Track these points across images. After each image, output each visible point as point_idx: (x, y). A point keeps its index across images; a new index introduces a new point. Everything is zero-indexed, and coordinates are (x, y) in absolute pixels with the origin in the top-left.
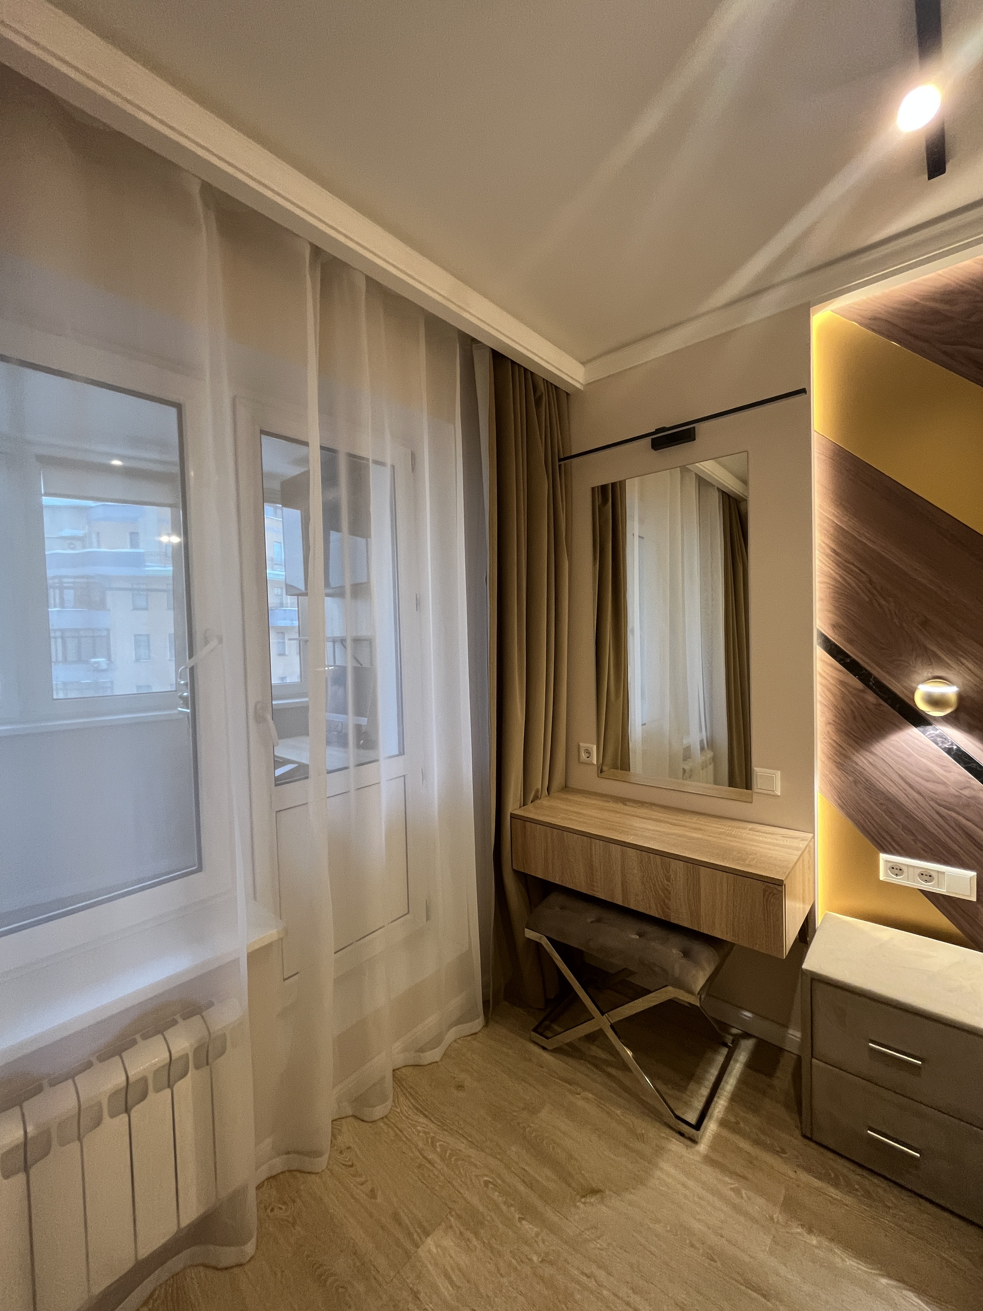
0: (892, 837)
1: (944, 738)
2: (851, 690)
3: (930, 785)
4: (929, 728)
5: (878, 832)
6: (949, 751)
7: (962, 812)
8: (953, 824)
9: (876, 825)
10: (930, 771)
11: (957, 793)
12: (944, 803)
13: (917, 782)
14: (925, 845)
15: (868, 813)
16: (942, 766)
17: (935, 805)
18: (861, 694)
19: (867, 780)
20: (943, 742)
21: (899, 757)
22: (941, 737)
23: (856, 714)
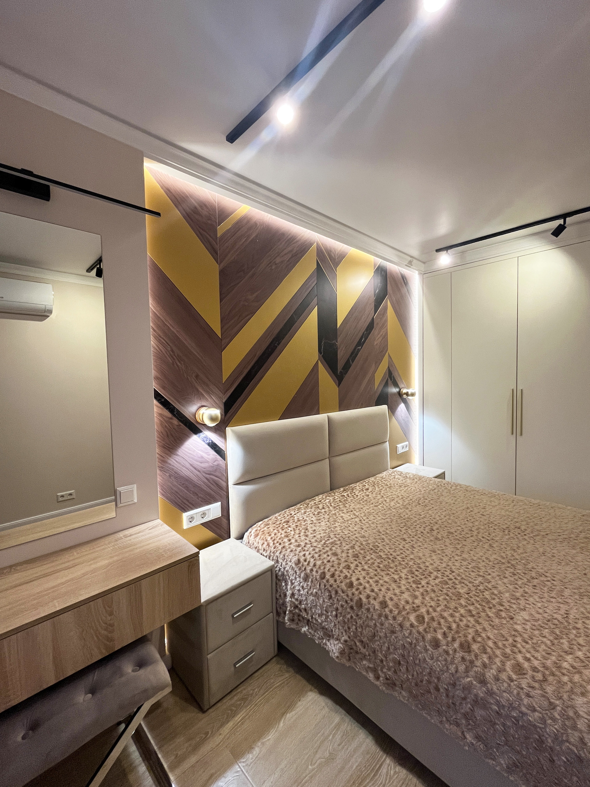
0: (188, 501)
1: (206, 437)
2: (165, 419)
3: (203, 465)
4: (201, 434)
5: (183, 502)
6: (209, 444)
7: (215, 474)
8: (212, 482)
9: (181, 498)
10: (202, 457)
11: (213, 465)
12: (208, 472)
13: (198, 465)
14: (202, 498)
15: (177, 492)
16: (206, 453)
17: (204, 474)
18: (171, 420)
19: (176, 473)
20: (207, 440)
21: (189, 454)
22: (206, 438)
23: (169, 433)
